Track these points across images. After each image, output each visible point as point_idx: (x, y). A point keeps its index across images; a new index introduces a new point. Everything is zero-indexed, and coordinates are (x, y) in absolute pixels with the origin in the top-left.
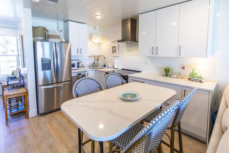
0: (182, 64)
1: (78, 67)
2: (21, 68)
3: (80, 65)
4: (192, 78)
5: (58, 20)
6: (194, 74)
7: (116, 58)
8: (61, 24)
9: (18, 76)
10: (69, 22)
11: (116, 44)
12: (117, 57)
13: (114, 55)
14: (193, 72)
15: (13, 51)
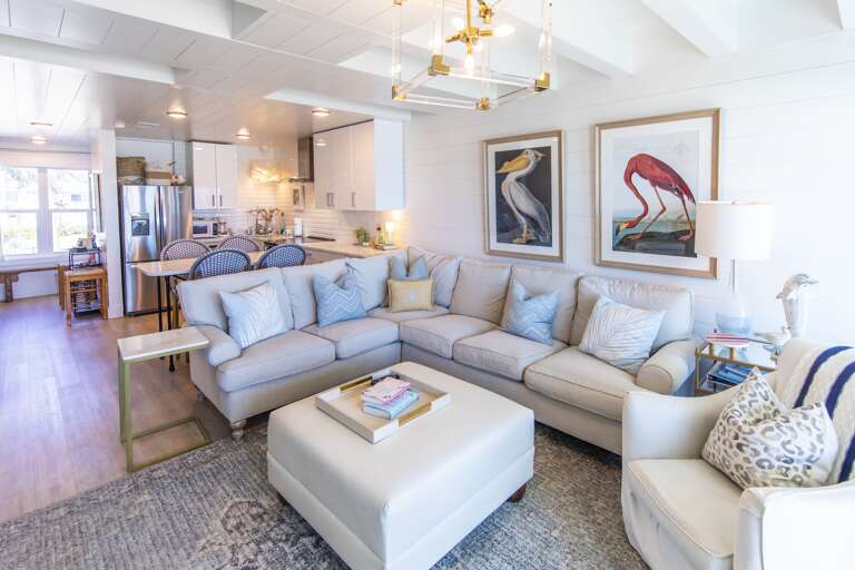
1: (215, 232)
2: (95, 232)
3: (222, 229)
5: (173, 139)
7: (298, 214)
8: (180, 146)
9: (90, 247)
10: (194, 143)
11: (298, 186)
12: (302, 211)
13: (296, 207)
15: (75, 197)
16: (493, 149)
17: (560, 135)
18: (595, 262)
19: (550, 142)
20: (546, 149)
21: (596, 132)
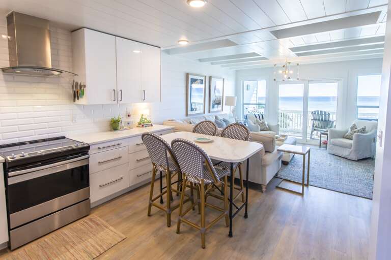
4: (145, 124)
6: (143, 119)
16: (190, 77)
17: (206, 77)
18: (209, 112)
19: (203, 78)
20: (202, 80)
21: (210, 78)
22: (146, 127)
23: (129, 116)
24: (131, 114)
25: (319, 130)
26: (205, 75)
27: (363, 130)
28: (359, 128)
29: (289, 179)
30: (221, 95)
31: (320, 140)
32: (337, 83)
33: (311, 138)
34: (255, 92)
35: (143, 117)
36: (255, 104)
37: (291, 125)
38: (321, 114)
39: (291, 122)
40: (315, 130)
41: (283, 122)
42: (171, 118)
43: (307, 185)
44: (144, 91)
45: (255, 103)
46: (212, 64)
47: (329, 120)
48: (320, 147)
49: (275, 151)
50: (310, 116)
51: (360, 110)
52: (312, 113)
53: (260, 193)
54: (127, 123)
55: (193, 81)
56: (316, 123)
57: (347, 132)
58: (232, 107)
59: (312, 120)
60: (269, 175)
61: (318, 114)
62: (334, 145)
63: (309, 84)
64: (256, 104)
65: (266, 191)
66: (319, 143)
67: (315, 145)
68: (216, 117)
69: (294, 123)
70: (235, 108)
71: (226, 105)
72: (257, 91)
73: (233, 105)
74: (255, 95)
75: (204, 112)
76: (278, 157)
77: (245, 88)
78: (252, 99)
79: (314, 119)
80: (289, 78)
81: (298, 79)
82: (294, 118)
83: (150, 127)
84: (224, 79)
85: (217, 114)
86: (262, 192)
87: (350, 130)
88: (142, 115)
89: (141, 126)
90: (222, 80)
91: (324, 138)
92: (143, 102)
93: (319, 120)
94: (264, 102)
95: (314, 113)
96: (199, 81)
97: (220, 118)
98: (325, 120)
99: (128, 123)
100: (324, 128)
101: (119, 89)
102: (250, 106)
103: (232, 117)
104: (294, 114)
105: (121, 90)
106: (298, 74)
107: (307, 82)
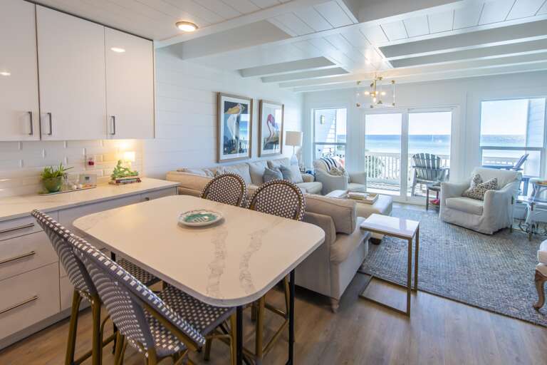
0: (86, 157)
4: (123, 178)
6: (121, 170)
14: (119, 168)
16: (224, 99)
17: (252, 101)
18: (259, 156)
19: (248, 103)
20: (246, 106)
21: (260, 103)
22: (125, 183)
23: (91, 163)
24: (94, 161)
25: (424, 183)
26: (251, 97)
27: (494, 185)
28: (487, 181)
29: (381, 276)
30: (280, 130)
31: (428, 197)
32: (450, 113)
33: (413, 194)
34: (333, 126)
35: (121, 165)
36: (333, 144)
37: (383, 172)
38: (428, 159)
39: (383, 168)
40: (418, 182)
41: (373, 168)
42: (181, 167)
43: (415, 290)
44: (114, 117)
45: (333, 141)
46: (263, 80)
47: (438, 168)
48: (427, 209)
49: (357, 230)
50: (411, 162)
51: (486, 153)
52: (414, 157)
53: (328, 314)
54: (84, 178)
55: (229, 106)
56: (420, 172)
57: (469, 187)
58: (297, 148)
59: (414, 167)
60: (345, 276)
61: (423, 158)
62: (451, 208)
63: (410, 114)
64: (335, 144)
65: (339, 309)
66: (425, 204)
67: (421, 206)
68: (269, 164)
69: (387, 168)
70: (301, 150)
71: (286, 144)
72: (335, 124)
73: (298, 145)
74: (333, 131)
75: (250, 156)
76: (363, 239)
77: (317, 120)
78: (329, 136)
79: (417, 166)
80: (380, 102)
81: (394, 104)
82: (387, 162)
83: (136, 184)
84: (283, 106)
85: (271, 159)
86: (332, 311)
87: (472, 183)
88: (119, 162)
89: (115, 182)
90: (281, 107)
91: (433, 196)
92: (111, 138)
93: (424, 167)
94: (344, 141)
95: (416, 157)
96: (240, 107)
97: (276, 164)
98: (433, 168)
99: (87, 178)
100: (432, 180)
101: (44, 110)
102: (326, 146)
103: (295, 163)
104: (387, 158)
105: (50, 114)
106: (394, 96)
107: (407, 110)
